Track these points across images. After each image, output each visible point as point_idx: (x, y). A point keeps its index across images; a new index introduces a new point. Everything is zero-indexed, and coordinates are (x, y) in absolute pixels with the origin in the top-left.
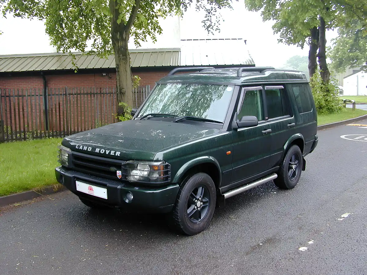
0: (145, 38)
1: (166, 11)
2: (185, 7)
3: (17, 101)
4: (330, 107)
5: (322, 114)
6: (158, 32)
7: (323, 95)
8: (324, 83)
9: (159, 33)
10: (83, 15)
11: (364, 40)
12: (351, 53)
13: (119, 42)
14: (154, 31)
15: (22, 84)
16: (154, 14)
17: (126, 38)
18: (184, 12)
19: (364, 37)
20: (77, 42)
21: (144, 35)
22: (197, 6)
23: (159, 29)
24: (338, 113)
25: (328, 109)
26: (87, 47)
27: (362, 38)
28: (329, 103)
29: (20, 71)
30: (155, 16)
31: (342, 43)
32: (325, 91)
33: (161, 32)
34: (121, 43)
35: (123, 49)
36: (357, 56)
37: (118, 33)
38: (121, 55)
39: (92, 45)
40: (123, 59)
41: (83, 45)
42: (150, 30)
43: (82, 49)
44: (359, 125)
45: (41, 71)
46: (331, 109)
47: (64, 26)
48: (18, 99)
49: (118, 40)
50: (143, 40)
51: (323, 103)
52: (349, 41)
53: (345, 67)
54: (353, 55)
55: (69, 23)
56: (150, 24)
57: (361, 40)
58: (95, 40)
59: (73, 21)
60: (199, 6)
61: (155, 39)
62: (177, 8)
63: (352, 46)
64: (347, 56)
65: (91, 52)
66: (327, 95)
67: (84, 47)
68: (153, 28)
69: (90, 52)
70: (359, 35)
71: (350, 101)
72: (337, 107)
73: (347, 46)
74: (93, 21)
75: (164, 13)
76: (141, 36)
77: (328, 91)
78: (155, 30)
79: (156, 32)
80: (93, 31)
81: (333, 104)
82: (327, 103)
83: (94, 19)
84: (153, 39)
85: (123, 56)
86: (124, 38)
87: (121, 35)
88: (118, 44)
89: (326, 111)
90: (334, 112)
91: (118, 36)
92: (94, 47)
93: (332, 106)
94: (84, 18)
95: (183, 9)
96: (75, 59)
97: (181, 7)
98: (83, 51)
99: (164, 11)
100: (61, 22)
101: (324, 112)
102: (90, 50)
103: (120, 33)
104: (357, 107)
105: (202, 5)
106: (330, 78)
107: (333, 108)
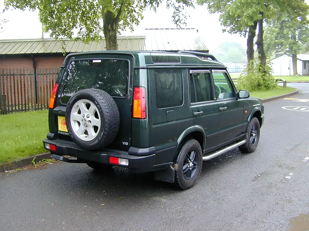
0: (125, 28)
1: (142, 6)
2: (157, 4)
3: (19, 79)
4: (267, 85)
5: (261, 90)
6: (135, 24)
7: (261, 75)
8: (262, 66)
9: (137, 24)
10: (71, 8)
11: (288, 29)
12: (277, 40)
13: (110, 32)
14: (132, 23)
15: (14, 65)
16: (133, 8)
17: (115, 29)
18: (156, 8)
19: (288, 27)
20: (65, 30)
21: (123, 26)
22: (167, 4)
23: (136, 21)
24: (273, 89)
25: (266, 86)
26: (73, 34)
27: (286, 28)
28: (266, 82)
29: (13, 54)
30: (133, 11)
31: (269, 31)
32: (263, 72)
33: (138, 24)
34: (111, 33)
35: (113, 37)
36: (282, 43)
37: (110, 25)
38: (112, 43)
39: (78, 33)
40: (113, 46)
41: (70, 33)
42: (129, 22)
43: (69, 36)
44: (293, 99)
45: (31, 54)
46: (268, 86)
47: (54, 16)
48: (21, 77)
49: (109, 31)
50: (123, 30)
51: (262, 82)
52: (276, 30)
53: (272, 51)
54: (279, 42)
55: (58, 14)
56: (129, 17)
57: (285, 29)
58: (81, 29)
59: (62, 13)
60: (169, 4)
61: (132, 29)
62: (151, 5)
63: (278, 34)
64: (274, 42)
65: (78, 39)
66: (264, 75)
67: (71, 35)
68: (131, 20)
69: (76, 38)
70: (284, 25)
71: (281, 80)
72: (273, 84)
73: (274, 34)
74: (79, 13)
75: (141, 8)
76: (121, 26)
77: (265, 72)
78: (133, 21)
79: (134, 23)
80: (79, 21)
81: (269, 82)
82: (264, 82)
83: (80, 12)
84: (131, 29)
85: (113, 43)
86: (114, 29)
87: (112, 26)
88: (109, 33)
89: (264, 88)
90: (270, 89)
91: (110, 28)
92: (79, 35)
93: (269, 84)
94: (71, 11)
95: (156, 5)
96: (65, 44)
97: (154, 4)
98: (71, 37)
99: (141, 6)
100: (52, 14)
101: (262, 89)
102: (76, 37)
103: (111, 25)
104: (288, 85)
105: (172, 3)
106: (266, 61)
107: (269, 86)
